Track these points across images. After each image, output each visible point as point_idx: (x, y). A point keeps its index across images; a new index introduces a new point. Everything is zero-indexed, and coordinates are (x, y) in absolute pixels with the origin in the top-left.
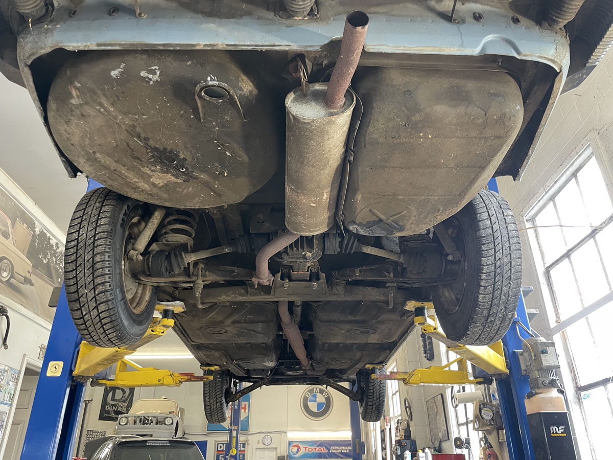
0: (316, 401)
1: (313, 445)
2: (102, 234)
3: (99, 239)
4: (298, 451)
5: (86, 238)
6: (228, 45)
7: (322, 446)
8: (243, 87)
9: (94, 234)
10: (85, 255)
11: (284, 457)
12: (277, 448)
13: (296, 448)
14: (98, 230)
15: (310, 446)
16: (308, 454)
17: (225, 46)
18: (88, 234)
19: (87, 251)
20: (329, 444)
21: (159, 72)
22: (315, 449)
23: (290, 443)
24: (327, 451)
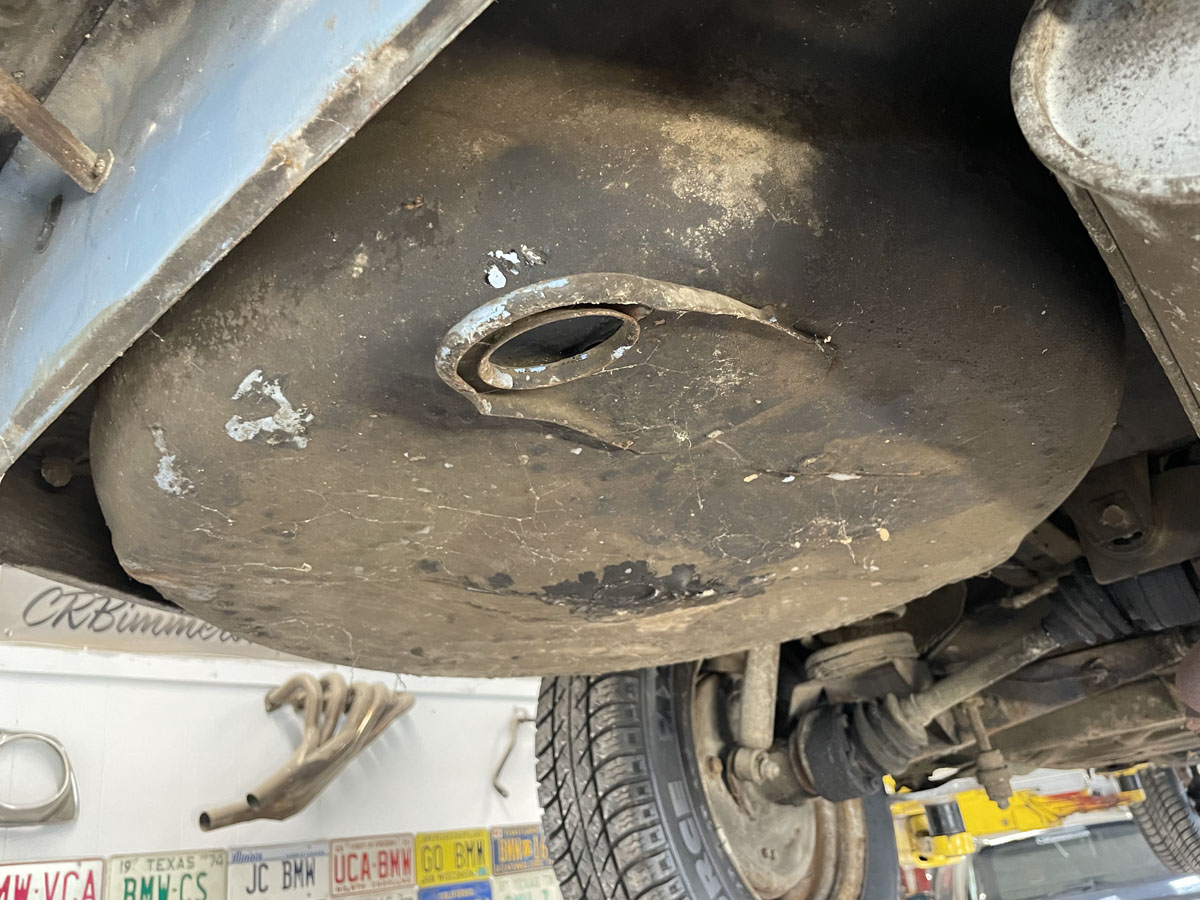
2: (615, 794)
3: (613, 816)
5: (581, 820)
6: (406, 38)
8: (705, 194)
9: (594, 802)
10: (598, 878)
14: (603, 784)
17: (402, 55)
18: (581, 802)
19: (599, 866)
21: (277, 389)
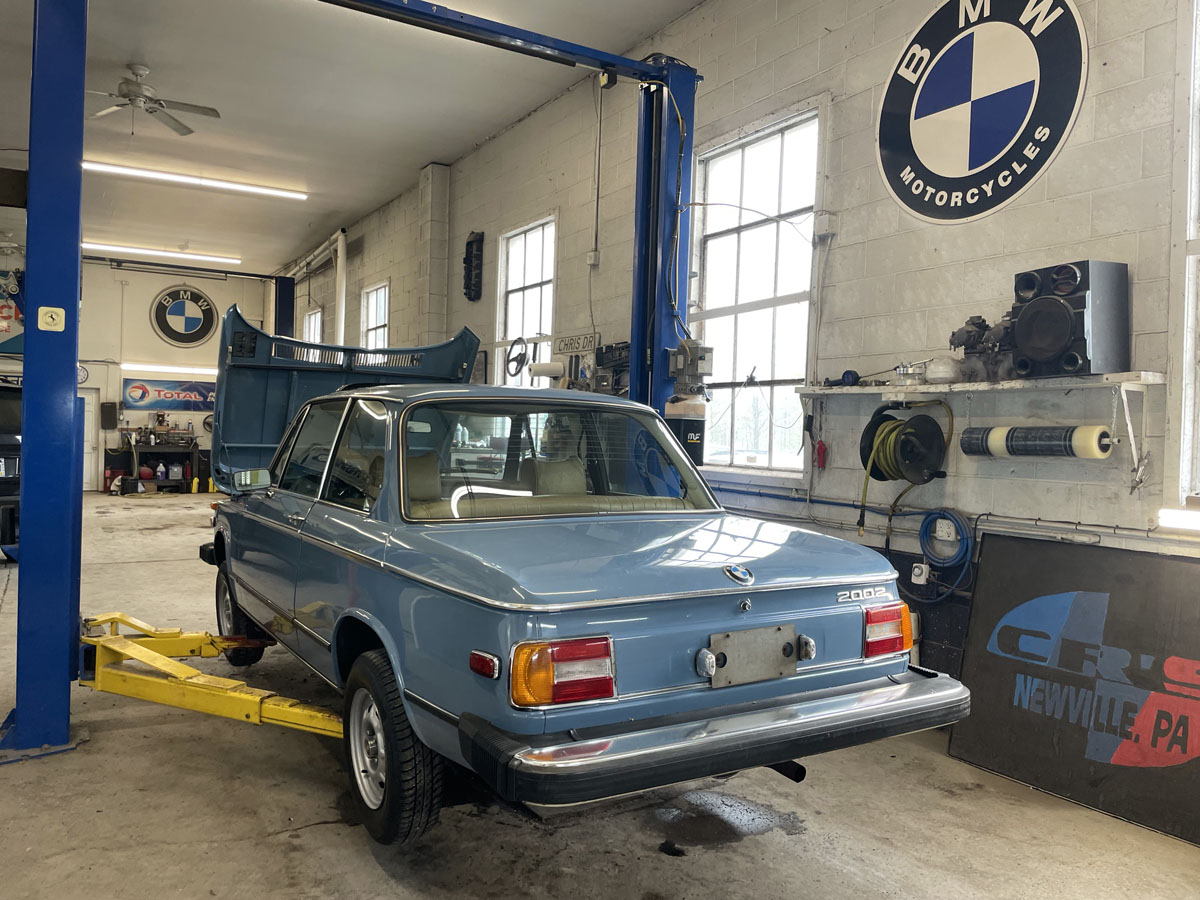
0: (182, 314)
1: (175, 388)
4: (143, 397)
7: (192, 392)
11: (114, 404)
12: (98, 389)
13: (140, 392)
15: (167, 389)
16: (163, 401)
20: (205, 388)
22: (178, 394)
23: (127, 382)
24: (200, 399)
